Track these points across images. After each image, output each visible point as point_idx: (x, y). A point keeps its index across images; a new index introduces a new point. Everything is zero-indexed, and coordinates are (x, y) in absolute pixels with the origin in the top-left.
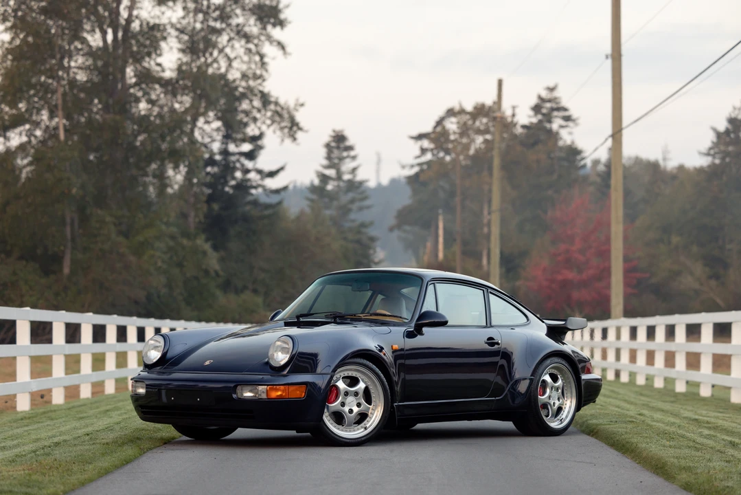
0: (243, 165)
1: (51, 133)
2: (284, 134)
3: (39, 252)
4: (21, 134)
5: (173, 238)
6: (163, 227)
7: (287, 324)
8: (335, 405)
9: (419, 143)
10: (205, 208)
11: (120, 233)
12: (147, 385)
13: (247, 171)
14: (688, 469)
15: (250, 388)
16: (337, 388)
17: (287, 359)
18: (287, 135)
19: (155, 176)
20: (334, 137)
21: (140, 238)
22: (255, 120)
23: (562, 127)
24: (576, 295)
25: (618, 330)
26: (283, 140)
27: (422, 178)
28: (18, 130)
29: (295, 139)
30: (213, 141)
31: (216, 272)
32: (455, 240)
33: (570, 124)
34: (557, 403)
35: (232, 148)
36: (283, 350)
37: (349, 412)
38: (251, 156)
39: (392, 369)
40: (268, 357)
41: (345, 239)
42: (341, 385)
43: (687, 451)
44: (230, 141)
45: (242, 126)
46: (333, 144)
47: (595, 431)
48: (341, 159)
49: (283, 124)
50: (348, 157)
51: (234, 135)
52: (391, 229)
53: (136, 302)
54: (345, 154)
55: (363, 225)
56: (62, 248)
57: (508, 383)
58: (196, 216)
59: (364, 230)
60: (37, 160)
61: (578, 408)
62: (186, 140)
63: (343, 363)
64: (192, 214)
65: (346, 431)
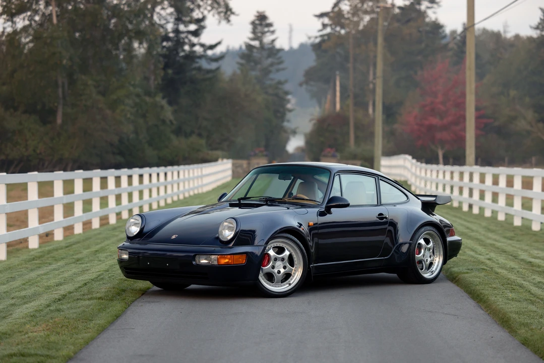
0: (190, 41)
1: (47, 18)
2: (220, 17)
3: (39, 107)
4: (24, 19)
5: (138, 96)
6: (131, 88)
7: (232, 205)
8: (267, 268)
9: (321, 20)
10: (162, 73)
11: (99, 93)
12: (129, 252)
13: (193, 45)
14: (526, 325)
15: (205, 256)
16: (269, 255)
17: (232, 236)
18: (223, 18)
19: (124, 50)
20: (258, 17)
21: (114, 97)
22: (199, 6)
23: (428, 8)
24: (439, 135)
25: (471, 175)
26: (220, 22)
27: (324, 46)
28: (22, 16)
29: (229, 21)
30: (168, 22)
31: (171, 121)
32: (349, 96)
33: (435, 6)
34: (429, 260)
35: (182, 27)
36: (230, 229)
37: (278, 273)
38: (196, 33)
39: (308, 238)
40: (218, 233)
41: (266, 93)
42: (272, 253)
43: (525, 304)
44: (180, 22)
45: (189, 11)
46: (257, 22)
47: (457, 279)
48: (263, 33)
49: (220, 10)
50: (268, 31)
51: (184, 19)
52: (301, 85)
53: (112, 145)
54: (266, 29)
55: (280, 83)
56: (56, 104)
57: (394, 245)
58: (155, 80)
59: (280, 86)
60: (37, 38)
61: (444, 262)
62: (147, 23)
63: (273, 237)
64: (153, 78)
65: (276, 287)
